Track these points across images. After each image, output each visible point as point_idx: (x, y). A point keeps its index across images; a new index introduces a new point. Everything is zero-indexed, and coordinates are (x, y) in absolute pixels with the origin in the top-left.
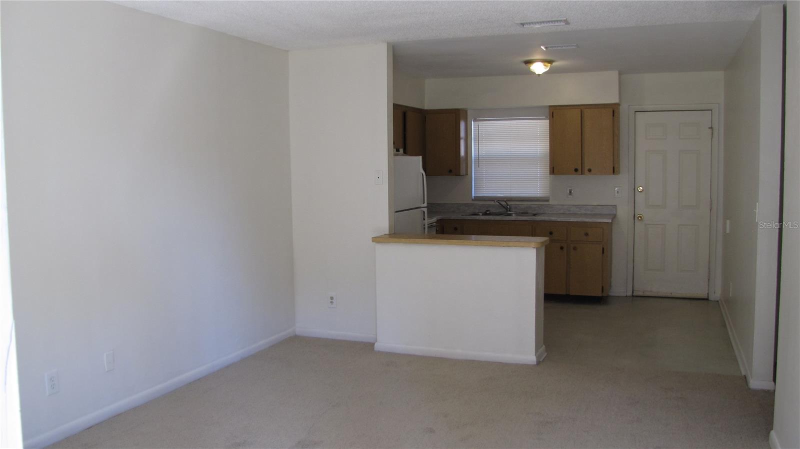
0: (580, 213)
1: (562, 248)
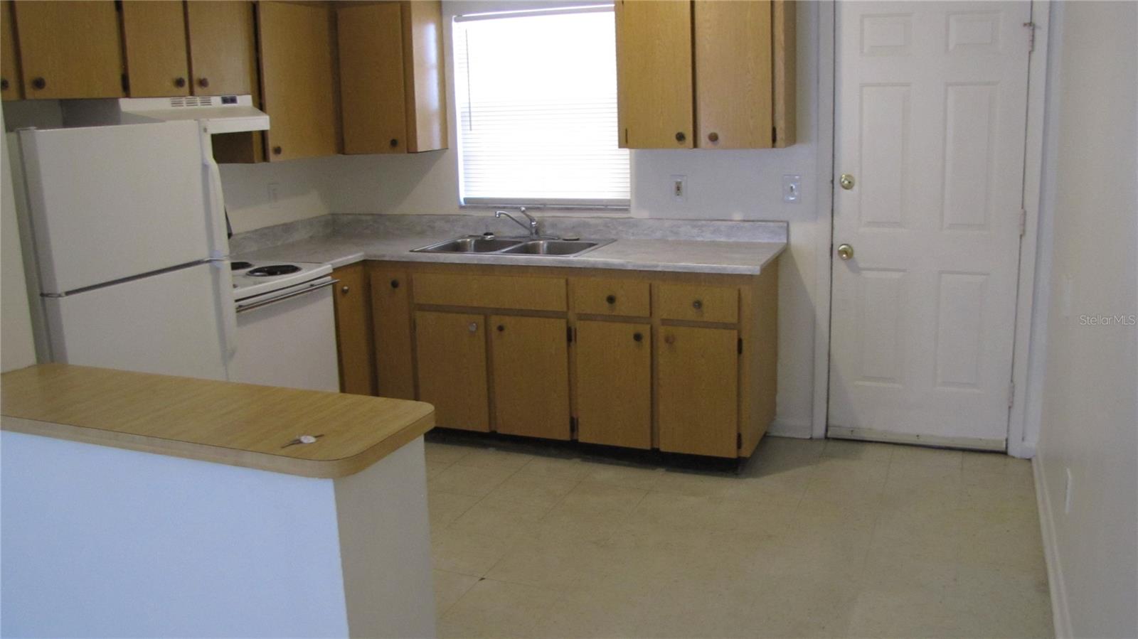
0: (700, 239)
1: (638, 337)
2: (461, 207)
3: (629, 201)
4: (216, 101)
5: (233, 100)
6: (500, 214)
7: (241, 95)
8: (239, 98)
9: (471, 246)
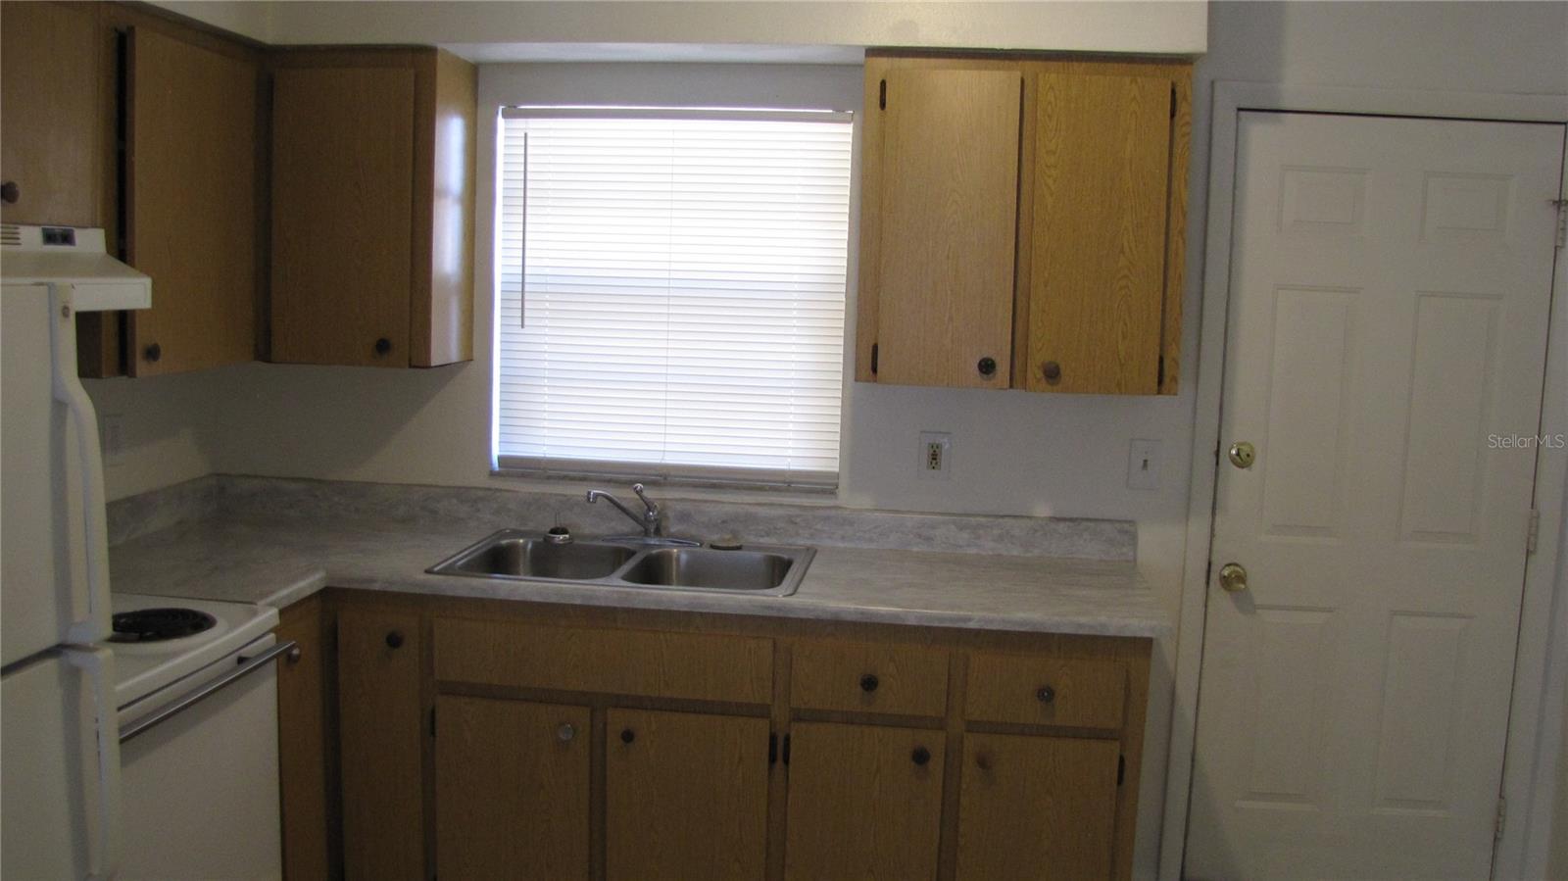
0: (973, 551)
1: (921, 757)
2: (493, 474)
3: (837, 475)
4: (31, 237)
5: (67, 238)
6: (597, 496)
7: (84, 227)
8: (79, 235)
9: (525, 552)
